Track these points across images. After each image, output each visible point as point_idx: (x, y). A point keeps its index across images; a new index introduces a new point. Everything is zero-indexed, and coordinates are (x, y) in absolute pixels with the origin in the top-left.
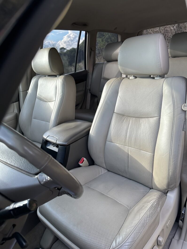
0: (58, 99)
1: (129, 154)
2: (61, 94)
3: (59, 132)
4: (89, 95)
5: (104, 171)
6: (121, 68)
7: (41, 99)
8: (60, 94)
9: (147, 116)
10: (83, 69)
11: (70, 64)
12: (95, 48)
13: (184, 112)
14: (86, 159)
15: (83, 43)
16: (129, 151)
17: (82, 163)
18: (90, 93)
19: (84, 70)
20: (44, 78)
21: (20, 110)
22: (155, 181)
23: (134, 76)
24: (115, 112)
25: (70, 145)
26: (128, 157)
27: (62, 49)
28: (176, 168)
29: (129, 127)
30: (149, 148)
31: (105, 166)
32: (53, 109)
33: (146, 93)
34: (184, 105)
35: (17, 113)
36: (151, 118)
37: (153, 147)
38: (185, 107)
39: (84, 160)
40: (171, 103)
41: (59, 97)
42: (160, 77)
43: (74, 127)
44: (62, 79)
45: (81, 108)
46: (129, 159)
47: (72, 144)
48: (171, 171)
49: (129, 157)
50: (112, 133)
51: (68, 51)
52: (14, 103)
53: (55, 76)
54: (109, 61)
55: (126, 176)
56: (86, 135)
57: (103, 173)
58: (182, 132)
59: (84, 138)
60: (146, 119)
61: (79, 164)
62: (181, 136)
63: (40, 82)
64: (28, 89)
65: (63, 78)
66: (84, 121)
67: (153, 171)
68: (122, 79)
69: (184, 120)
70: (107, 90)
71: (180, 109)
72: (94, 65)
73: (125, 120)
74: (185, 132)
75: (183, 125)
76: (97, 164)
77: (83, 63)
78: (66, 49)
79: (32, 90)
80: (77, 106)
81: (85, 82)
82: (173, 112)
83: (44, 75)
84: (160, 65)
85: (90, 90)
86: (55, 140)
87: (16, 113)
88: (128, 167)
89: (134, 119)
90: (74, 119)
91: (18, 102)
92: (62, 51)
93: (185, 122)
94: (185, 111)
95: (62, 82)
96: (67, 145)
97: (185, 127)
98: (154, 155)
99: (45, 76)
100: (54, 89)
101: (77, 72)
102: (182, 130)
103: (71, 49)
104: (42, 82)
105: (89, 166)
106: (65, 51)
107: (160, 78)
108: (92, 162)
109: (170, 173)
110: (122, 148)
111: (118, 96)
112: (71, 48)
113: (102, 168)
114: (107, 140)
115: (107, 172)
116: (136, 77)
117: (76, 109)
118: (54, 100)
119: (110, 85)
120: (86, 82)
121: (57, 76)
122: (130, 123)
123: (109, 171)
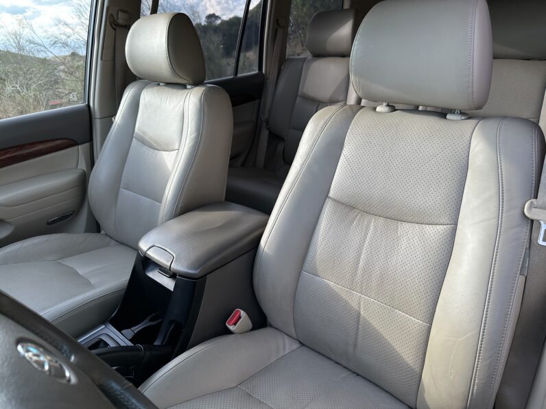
0: (186, 148)
1: (360, 313)
2: (194, 136)
3: (181, 238)
4: (265, 135)
5: (289, 346)
6: (356, 82)
7: (143, 142)
8: (191, 135)
9: (420, 219)
10: (255, 70)
11: (227, 53)
12: (288, 21)
13: (530, 222)
14: (247, 313)
15: (258, 6)
16: (362, 306)
17: (235, 324)
18: (269, 129)
19: (257, 72)
20: (156, 89)
21: (92, 163)
22: (426, 396)
23: (388, 105)
24: (330, 198)
25: (206, 275)
26: (358, 321)
27: (212, 17)
28: (494, 376)
29: (367, 242)
30: (417, 307)
32: (173, 169)
33: (421, 155)
34: (532, 203)
35: (84, 171)
36: (430, 226)
37: (431, 308)
38: (534, 210)
39: (240, 317)
40: (493, 191)
41: (187, 142)
42: (462, 113)
43: (220, 224)
44: (199, 95)
45: (243, 165)
46: (360, 327)
47: (211, 274)
48: (476, 382)
49: (361, 323)
50: (319, 252)
51: (224, 22)
53: (184, 86)
54: (319, 55)
55: (346, 365)
56: (250, 250)
57: (286, 352)
58: (517, 279)
59: (245, 256)
60: (416, 225)
61: (226, 326)
62: (514, 288)
63: (144, 98)
64: (115, 114)
65: (201, 93)
66: (248, 209)
67: (422, 369)
68: (354, 111)
69: (526, 245)
70: (314, 137)
71: (517, 212)
72: (282, 60)
73: (356, 220)
74: (524, 278)
75: (522, 260)
76: (273, 324)
77: (255, 53)
78: (220, 18)
79: (123, 117)
80: (233, 158)
81: (257, 102)
82: (497, 219)
83: (154, 81)
84: (471, 84)
85: (267, 122)
86: (168, 261)
87: (82, 171)
88: (355, 345)
89: (381, 223)
90: (224, 200)
91: (88, 144)
92: (211, 22)
93: (527, 252)
94: (532, 221)
95: (198, 102)
96: (197, 277)
97: (527, 265)
98: (430, 329)
99: (159, 84)
100: (178, 119)
101: (239, 75)
102: (519, 272)
103: (230, 19)
104: (149, 97)
106: (219, 22)
107: (463, 118)
109: (473, 387)
110: (344, 295)
111: (342, 156)
112: (231, 16)
113: (286, 337)
114: (304, 268)
116: (393, 109)
117: (230, 166)
118: (177, 148)
119: (322, 122)
120: (260, 102)
121: (188, 87)
122: (370, 232)
123: (302, 344)
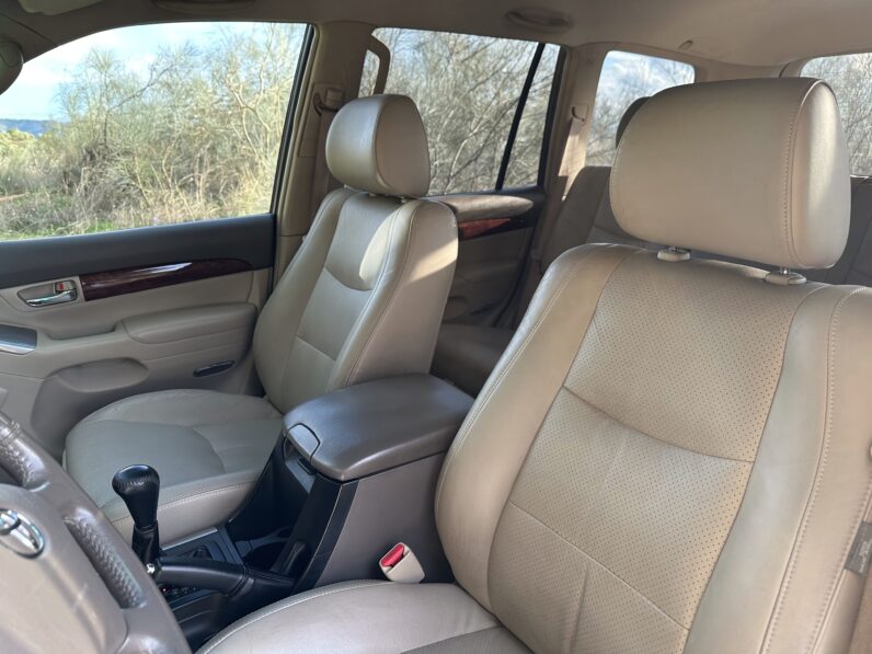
31: (485, 597)
52: (255, 272)
105: (422, 582)
108: (439, 570)
115: (491, 628)
